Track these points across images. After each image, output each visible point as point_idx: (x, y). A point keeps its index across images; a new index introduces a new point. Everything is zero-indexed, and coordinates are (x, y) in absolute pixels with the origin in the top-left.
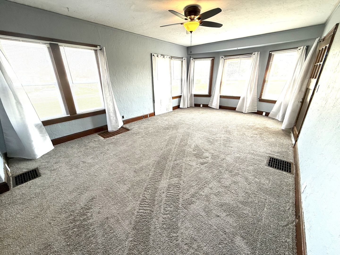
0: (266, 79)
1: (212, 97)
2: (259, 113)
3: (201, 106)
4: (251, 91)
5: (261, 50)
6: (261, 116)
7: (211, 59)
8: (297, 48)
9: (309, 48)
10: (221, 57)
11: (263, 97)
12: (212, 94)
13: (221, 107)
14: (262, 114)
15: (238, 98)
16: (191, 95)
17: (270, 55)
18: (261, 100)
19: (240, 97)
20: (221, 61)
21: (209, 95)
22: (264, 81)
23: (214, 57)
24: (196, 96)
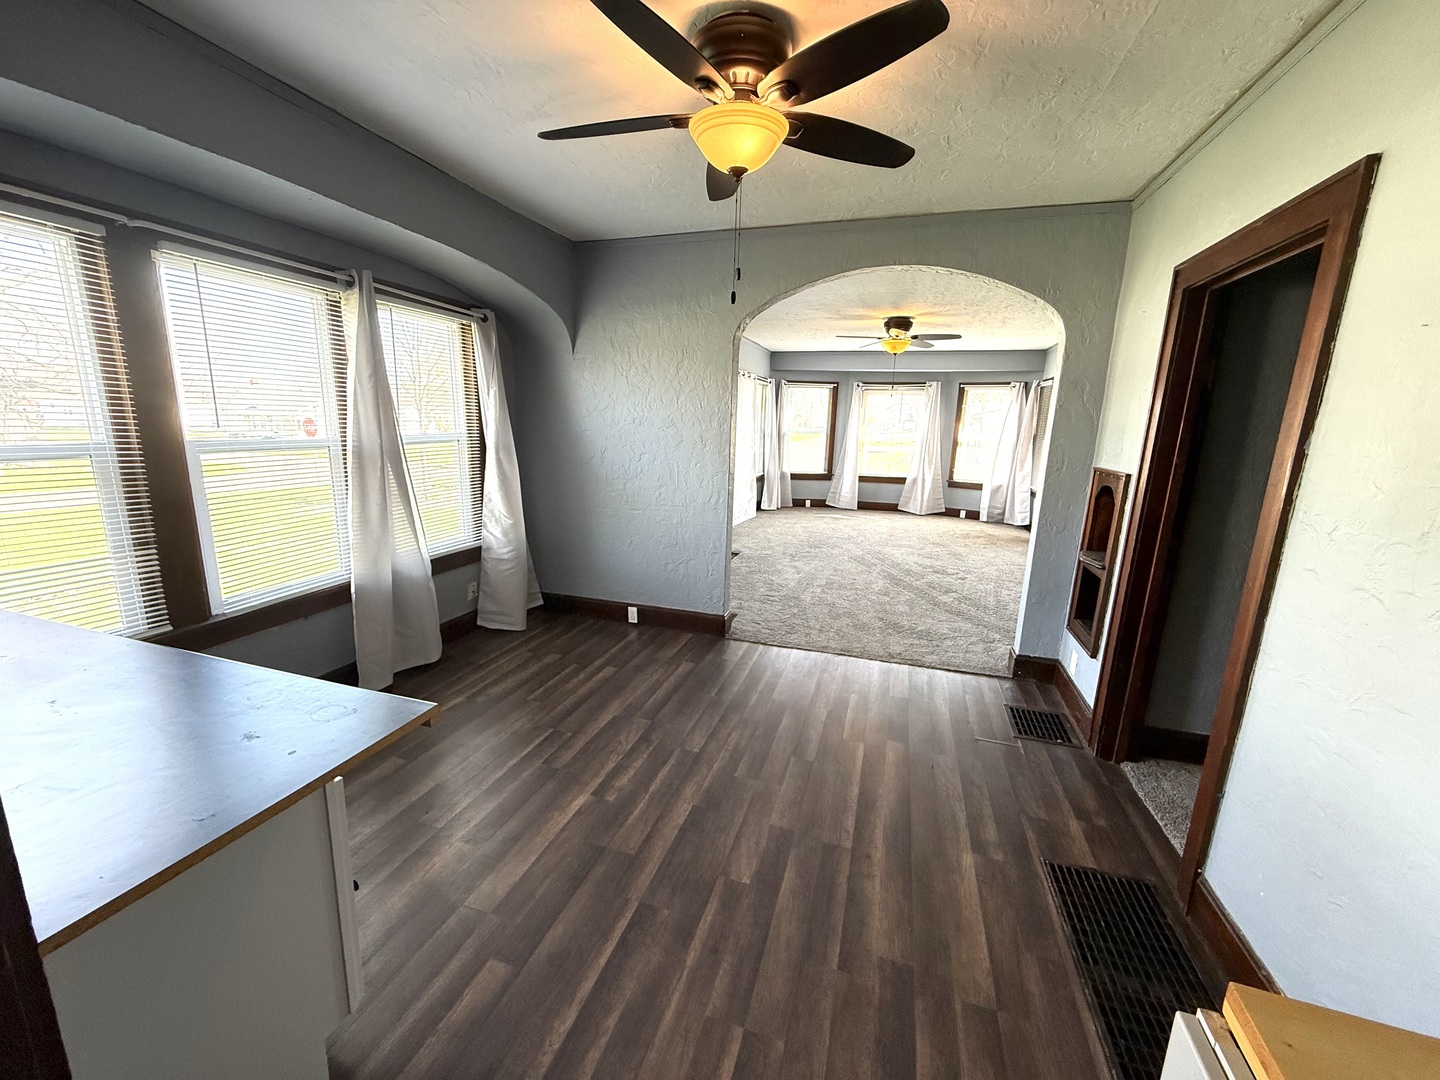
0: (959, 440)
1: (835, 479)
2: (952, 513)
3: (808, 503)
4: (930, 463)
5: (945, 379)
6: (956, 519)
7: (832, 386)
8: (1009, 383)
9: (1028, 386)
10: (855, 384)
11: (957, 478)
12: (836, 471)
13: (863, 506)
14: (958, 516)
15: (902, 481)
16: (783, 475)
17: (962, 392)
18: (952, 484)
19: (905, 479)
20: (856, 393)
21: (828, 476)
22: (955, 444)
23: (838, 383)
24: (794, 477)
